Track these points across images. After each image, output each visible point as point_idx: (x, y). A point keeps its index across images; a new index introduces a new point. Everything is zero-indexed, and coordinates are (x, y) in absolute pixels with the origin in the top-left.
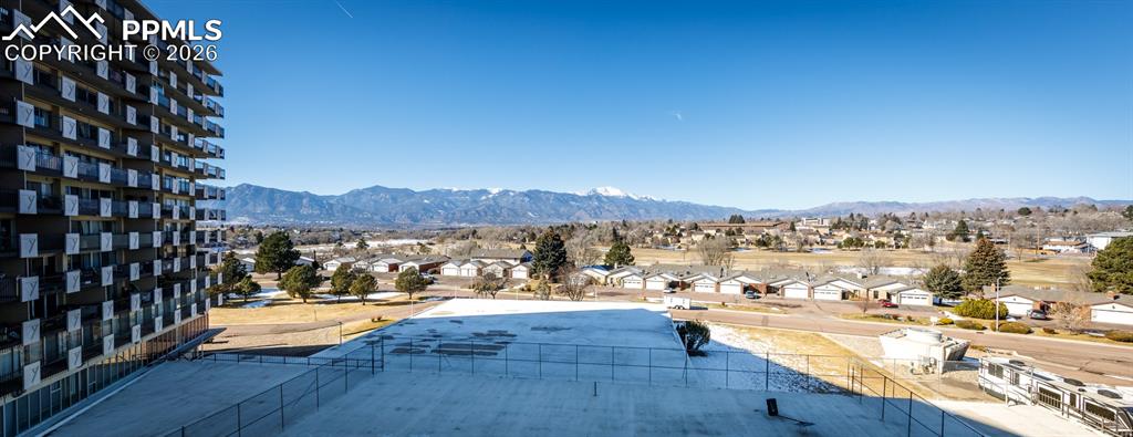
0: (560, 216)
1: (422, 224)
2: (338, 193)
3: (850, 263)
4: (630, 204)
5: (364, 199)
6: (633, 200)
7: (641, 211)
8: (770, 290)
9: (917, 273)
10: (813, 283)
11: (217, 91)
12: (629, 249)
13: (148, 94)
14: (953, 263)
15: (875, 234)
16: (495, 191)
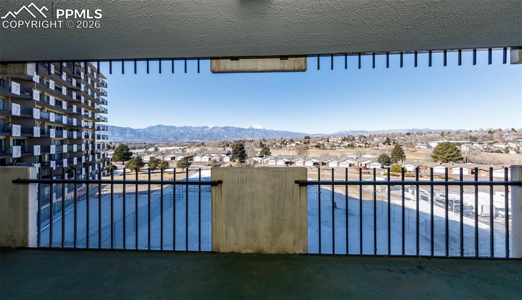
0: (237, 137)
1: (180, 141)
2: (143, 128)
3: (350, 153)
4: (265, 131)
5: (154, 130)
6: (266, 130)
7: (270, 135)
8: (323, 164)
9: (374, 157)
10: (339, 161)
11: (105, 86)
12: (269, 150)
13: (80, 87)
14: (387, 153)
15: (358, 143)
16: (211, 127)
